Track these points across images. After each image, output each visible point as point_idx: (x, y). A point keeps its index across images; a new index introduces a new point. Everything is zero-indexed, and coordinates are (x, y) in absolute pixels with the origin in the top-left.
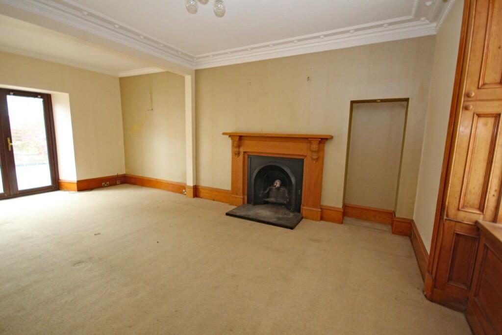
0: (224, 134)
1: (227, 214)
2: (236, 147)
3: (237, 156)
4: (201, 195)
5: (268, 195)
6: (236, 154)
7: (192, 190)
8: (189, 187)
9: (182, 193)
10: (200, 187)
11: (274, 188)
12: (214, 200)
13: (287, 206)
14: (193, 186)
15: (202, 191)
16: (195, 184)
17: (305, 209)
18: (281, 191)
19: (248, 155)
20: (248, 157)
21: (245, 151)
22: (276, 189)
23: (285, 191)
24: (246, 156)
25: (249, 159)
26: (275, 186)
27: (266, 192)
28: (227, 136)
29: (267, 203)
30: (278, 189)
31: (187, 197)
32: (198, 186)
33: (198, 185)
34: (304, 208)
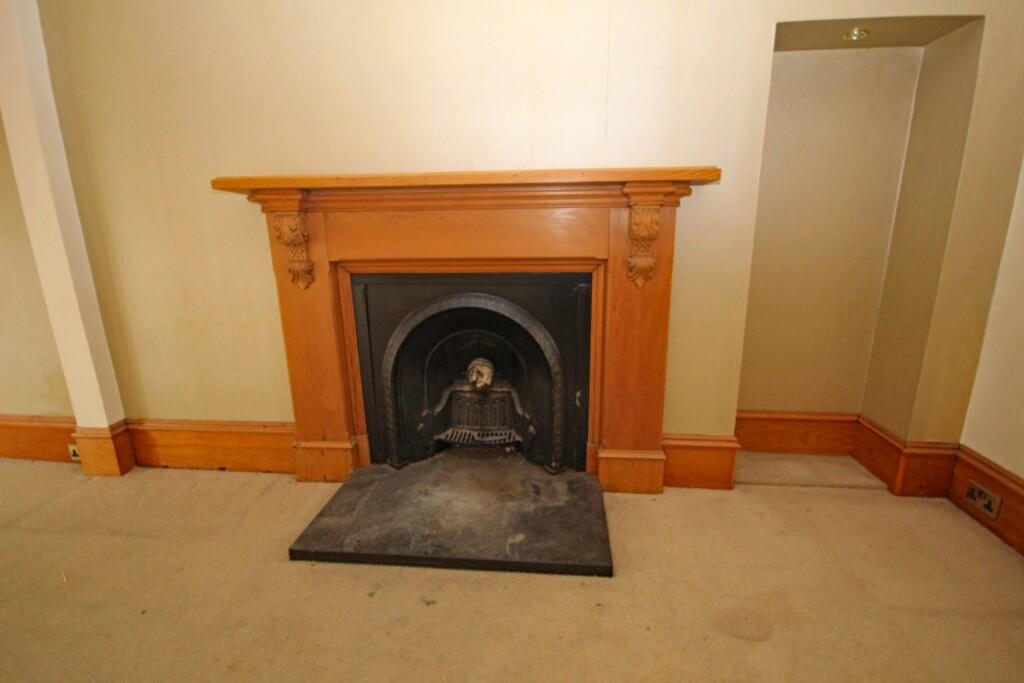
0: (221, 185)
1: (295, 555)
2: (293, 244)
3: (302, 285)
4: (162, 453)
5: (446, 420)
6: (295, 275)
7: (110, 446)
8: (93, 436)
9: (65, 458)
10: (146, 427)
11: (467, 388)
12: (222, 469)
13: (532, 450)
14: (112, 428)
15: (160, 439)
16: (120, 416)
17: (607, 459)
18: (494, 396)
19: (352, 275)
20: (353, 284)
21: (336, 258)
22: (475, 390)
23: (509, 393)
24: (345, 281)
25: (360, 290)
26: (475, 383)
27: (439, 409)
28: (244, 197)
29: (443, 446)
30: (485, 392)
31: (90, 475)
32: (140, 422)
33: (135, 416)
34: (603, 454)
